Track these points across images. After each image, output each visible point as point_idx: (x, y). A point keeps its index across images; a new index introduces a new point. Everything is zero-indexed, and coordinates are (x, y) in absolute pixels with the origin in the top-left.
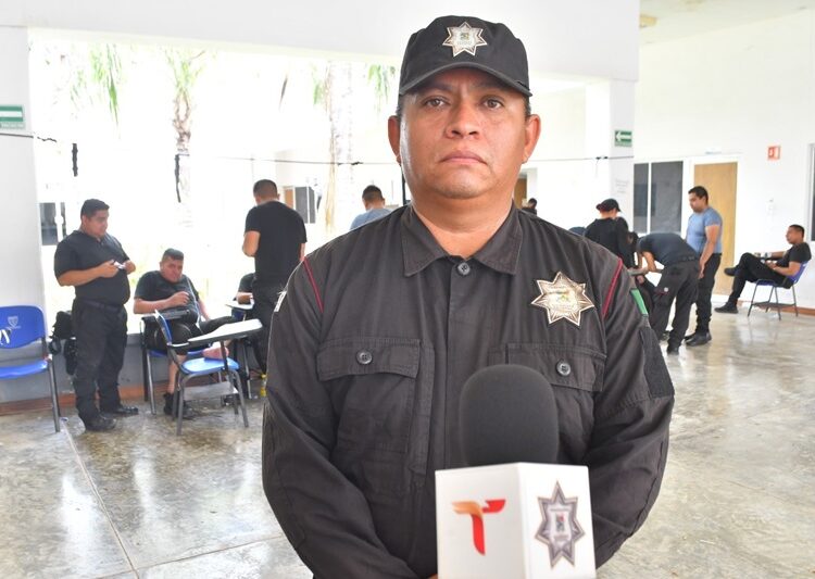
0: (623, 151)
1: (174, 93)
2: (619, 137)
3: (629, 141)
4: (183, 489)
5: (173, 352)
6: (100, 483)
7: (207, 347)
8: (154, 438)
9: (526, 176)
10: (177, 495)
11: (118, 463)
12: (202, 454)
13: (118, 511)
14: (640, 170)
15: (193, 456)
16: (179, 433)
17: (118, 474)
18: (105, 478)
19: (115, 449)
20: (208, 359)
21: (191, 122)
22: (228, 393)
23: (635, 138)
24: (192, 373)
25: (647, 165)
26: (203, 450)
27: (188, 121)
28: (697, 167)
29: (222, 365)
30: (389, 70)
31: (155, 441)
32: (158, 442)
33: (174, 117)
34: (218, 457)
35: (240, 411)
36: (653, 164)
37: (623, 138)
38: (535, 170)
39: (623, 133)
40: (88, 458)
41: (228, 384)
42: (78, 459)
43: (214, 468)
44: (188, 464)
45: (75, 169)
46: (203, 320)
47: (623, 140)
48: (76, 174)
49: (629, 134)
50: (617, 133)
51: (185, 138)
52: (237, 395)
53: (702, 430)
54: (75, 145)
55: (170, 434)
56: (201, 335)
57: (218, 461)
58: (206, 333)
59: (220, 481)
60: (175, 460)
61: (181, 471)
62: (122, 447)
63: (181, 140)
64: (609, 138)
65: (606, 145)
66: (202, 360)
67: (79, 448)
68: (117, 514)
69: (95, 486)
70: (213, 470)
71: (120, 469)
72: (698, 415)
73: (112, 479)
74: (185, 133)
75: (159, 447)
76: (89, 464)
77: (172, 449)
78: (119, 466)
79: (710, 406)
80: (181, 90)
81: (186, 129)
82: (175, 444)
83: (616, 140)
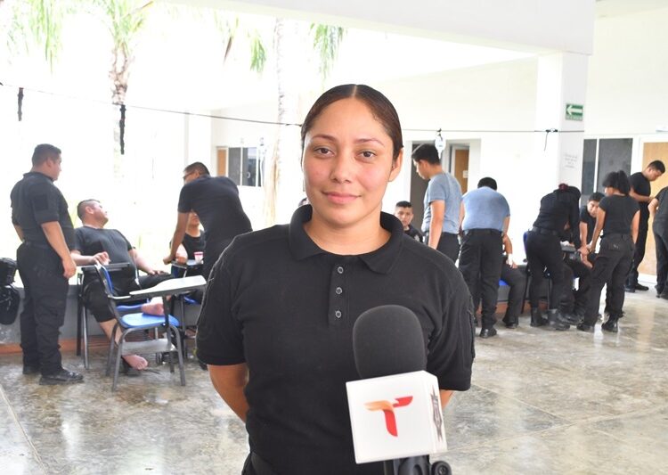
0: (573, 125)
1: (113, 44)
2: (570, 110)
3: (581, 114)
4: (121, 444)
5: (113, 304)
6: (34, 435)
7: (146, 302)
8: (88, 392)
9: (468, 147)
10: (114, 450)
11: (52, 416)
12: (138, 410)
13: (54, 463)
14: (589, 145)
15: (129, 412)
16: (113, 389)
17: (53, 426)
18: (39, 430)
19: (49, 402)
20: (146, 315)
21: (129, 75)
22: (164, 350)
23: (586, 112)
24: (130, 327)
25: (596, 140)
26: (139, 407)
27: (125, 74)
28: (646, 145)
29: (162, 321)
30: (337, 31)
31: (90, 396)
32: (93, 396)
33: (111, 68)
34: (155, 414)
35: (177, 370)
36: (601, 140)
37: (575, 112)
38: (479, 141)
39: (574, 107)
40: (20, 409)
41: (165, 341)
42: (10, 410)
43: (151, 424)
44: (124, 419)
45: (20, 113)
46: (142, 274)
47: (574, 114)
48: (20, 119)
49: (581, 107)
50: (568, 106)
51: (121, 91)
52: (175, 354)
53: (651, 411)
54: (21, 90)
55: (105, 389)
56: (139, 289)
57: (155, 418)
58: (144, 288)
59: (158, 437)
60: (111, 415)
61: (118, 427)
62: (55, 400)
63: (117, 92)
64: (559, 111)
65: (556, 118)
66: (140, 315)
67: (11, 399)
68: (53, 466)
69: (29, 438)
70: (151, 427)
71: (54, 422)
72: (646, 396)
73: (46, 431)
74: (121, 86)
75: (93, 402)
76: (22, 416)
77: (107, 404)
78: (53, 419)
79: (659, 388)
80: (119, 41)
81: (123, 82)
82: (111, 400)
83: (567, 113)
